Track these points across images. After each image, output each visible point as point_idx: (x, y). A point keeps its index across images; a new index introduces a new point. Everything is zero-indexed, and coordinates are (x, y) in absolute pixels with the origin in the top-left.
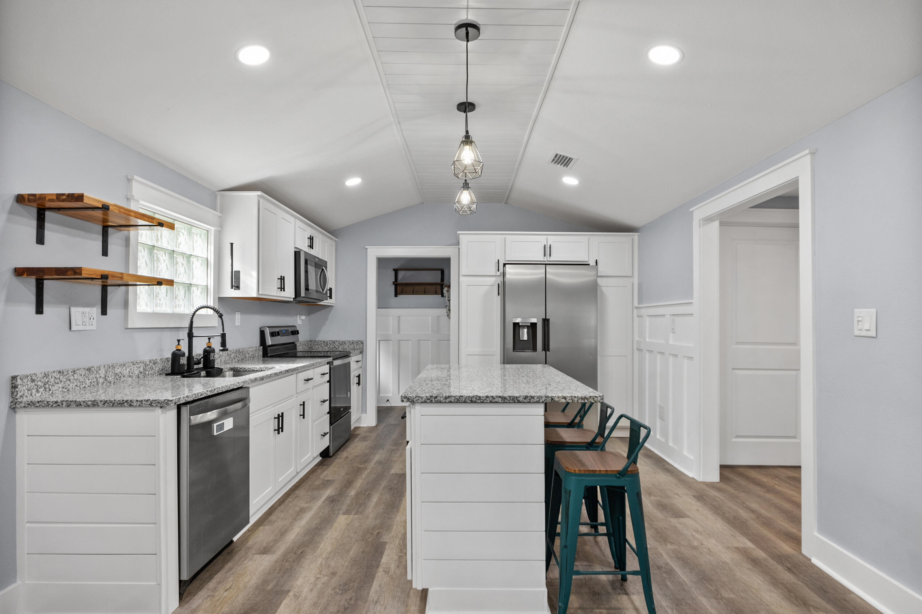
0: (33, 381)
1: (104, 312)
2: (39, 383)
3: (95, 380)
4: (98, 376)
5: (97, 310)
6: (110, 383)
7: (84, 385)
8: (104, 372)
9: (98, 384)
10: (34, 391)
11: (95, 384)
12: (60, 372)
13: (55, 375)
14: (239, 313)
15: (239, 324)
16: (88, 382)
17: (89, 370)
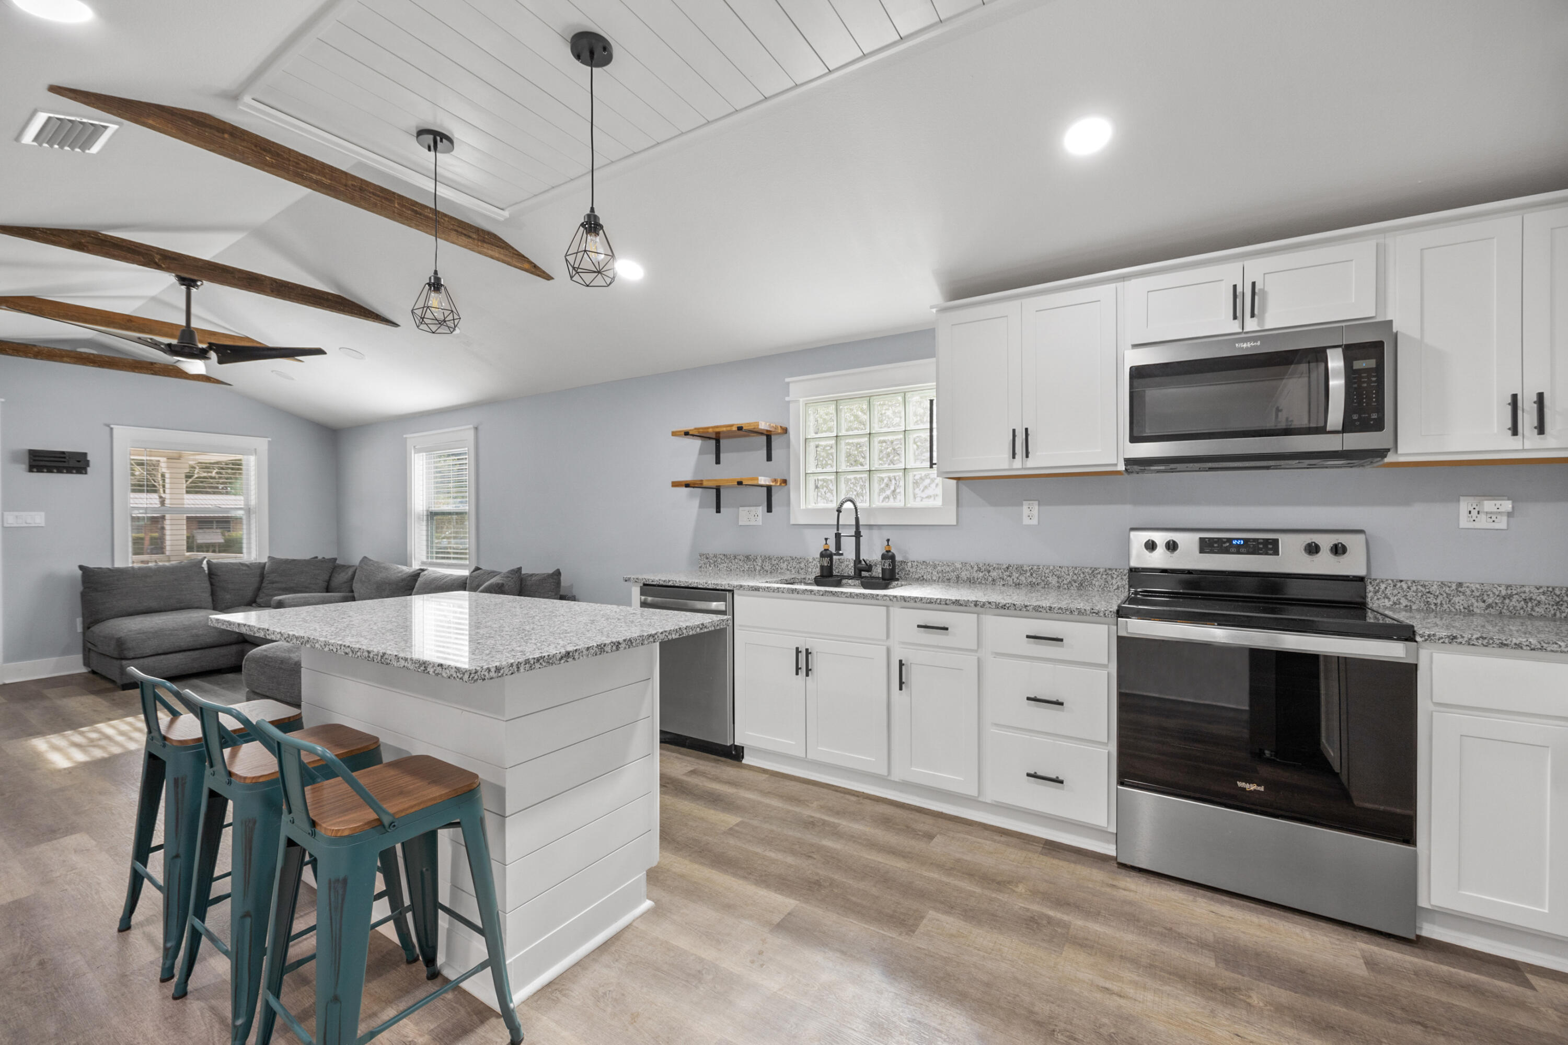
0: (707, 558)
1: (769, 510)
2: (711, 561)
3: (752, 566)
4: (755, 564)
5: (761, 510)
6: (767, 572)
7: (743, 569)
8: (760, 561)
9: (755, 570)
10: (708, 565)
11: (753, 570)
12: (724, 555)
13: (721, 556)
14: (1037, 502)
15: (1035, 521)
16: (747, 567)
17: (748, 557)
